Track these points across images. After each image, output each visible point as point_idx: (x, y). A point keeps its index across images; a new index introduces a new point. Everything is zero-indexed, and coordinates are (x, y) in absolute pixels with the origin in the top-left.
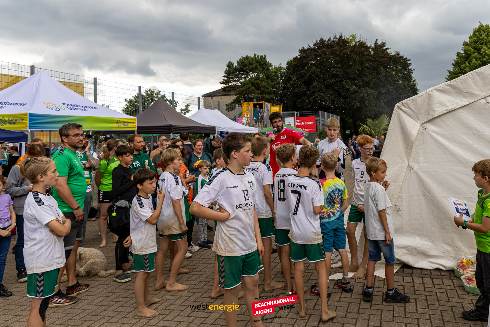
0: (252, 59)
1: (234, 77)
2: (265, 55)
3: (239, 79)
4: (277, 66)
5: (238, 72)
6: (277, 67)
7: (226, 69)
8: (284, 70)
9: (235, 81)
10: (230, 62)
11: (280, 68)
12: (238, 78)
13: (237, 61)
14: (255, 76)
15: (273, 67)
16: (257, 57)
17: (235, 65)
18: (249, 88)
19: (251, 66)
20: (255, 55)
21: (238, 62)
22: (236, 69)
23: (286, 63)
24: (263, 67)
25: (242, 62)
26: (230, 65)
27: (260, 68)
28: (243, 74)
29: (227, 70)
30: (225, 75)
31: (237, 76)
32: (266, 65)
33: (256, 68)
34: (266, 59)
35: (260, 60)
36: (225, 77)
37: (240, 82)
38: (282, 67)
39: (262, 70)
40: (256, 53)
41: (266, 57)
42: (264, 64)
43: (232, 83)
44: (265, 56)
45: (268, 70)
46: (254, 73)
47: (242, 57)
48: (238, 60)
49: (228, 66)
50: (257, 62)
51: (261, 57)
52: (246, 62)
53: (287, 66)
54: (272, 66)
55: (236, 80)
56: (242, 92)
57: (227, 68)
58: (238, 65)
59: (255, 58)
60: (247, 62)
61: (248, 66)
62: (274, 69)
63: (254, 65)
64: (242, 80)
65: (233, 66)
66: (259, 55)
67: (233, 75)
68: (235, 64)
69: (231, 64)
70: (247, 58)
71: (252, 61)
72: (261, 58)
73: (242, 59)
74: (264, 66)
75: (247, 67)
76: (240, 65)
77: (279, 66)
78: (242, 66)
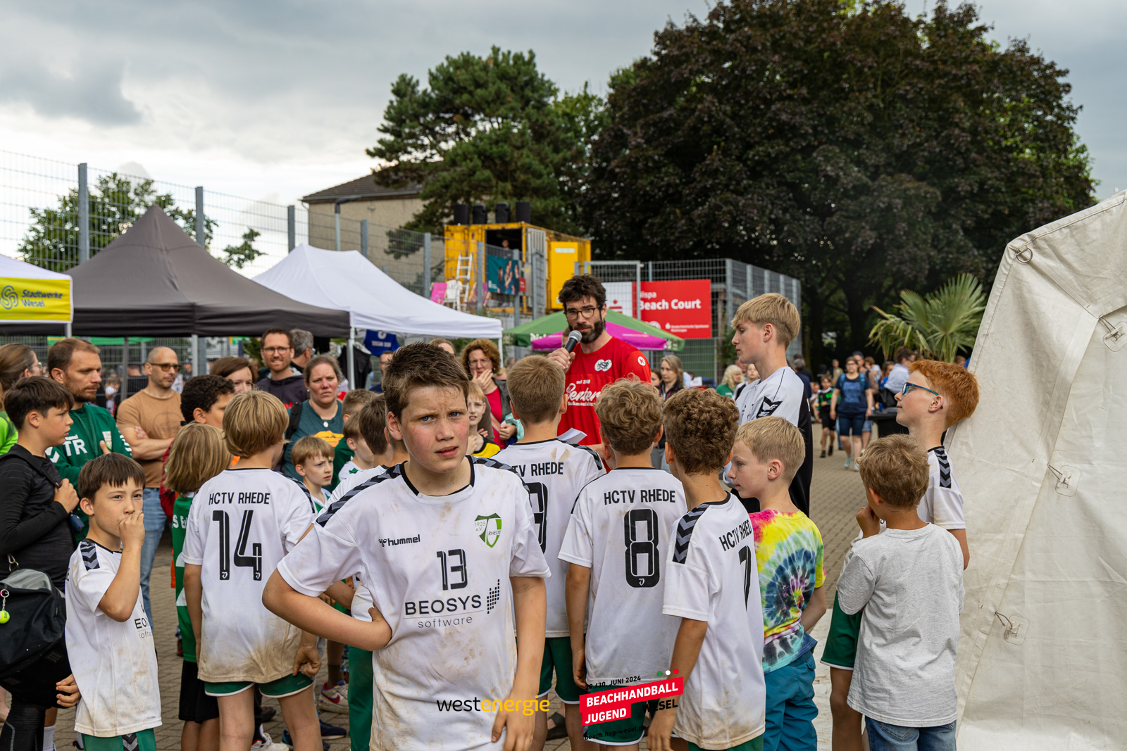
0: (485, 68)
1: (417, 131)
3: (434, 138)
4: (575, 92)
5: (436, 112)
7: (390, 101)
8: (601, 109)
9: (423, 147)
10: (403, 78)
11: (587, 99)
12: (434, 134)
13: (431, 74)
14: (493, 130)
15: (561, 97)
16: (501, 57)
17: (420, 88)
18: (472, 172)
20: (496, 51)
21: (433, 78)
22: (425, 104)
24: (522, 97)
25: (449, 79)
26: (403, 88)
27: (512, 100)
28: (449, 122)
29: (394, 108)
31: (429, 130)
32: (534, 90)
33: (499, 98)
35: (513, 72)
36: (385, 130)
37: (441, 152)
38: (594, 98)
39: (518, 105)
42: (527, 83)
43: (410, 153)
44: (532, 52)
45: (541, 106)
46: (489, 116)
47: (448, 58)
48: (434, 71)
49: (397, 92)
50: (503, 76)
52: (462, 76)
54: (554, 92)
55: (426, 141)
56: (446, 187)
57: (393, 98)
58: (433, 90)
59: (496, 63)
60: (467, 77)
61: (471, 93)
62: (565, 102)
63: (492, 88)
64: (446, 141)
65: (413, 92)
66: (510, 51)
67: (415, 123)
68: (424, 85)
69: (409, 84)
70: (466, 60)
71: (483, 74)
72: (515, 62)
73: (448, 67)
74: (528, 92)
75: (465, 97)
76: (438, 89)
77: (582, 94)
78: (445, 93)
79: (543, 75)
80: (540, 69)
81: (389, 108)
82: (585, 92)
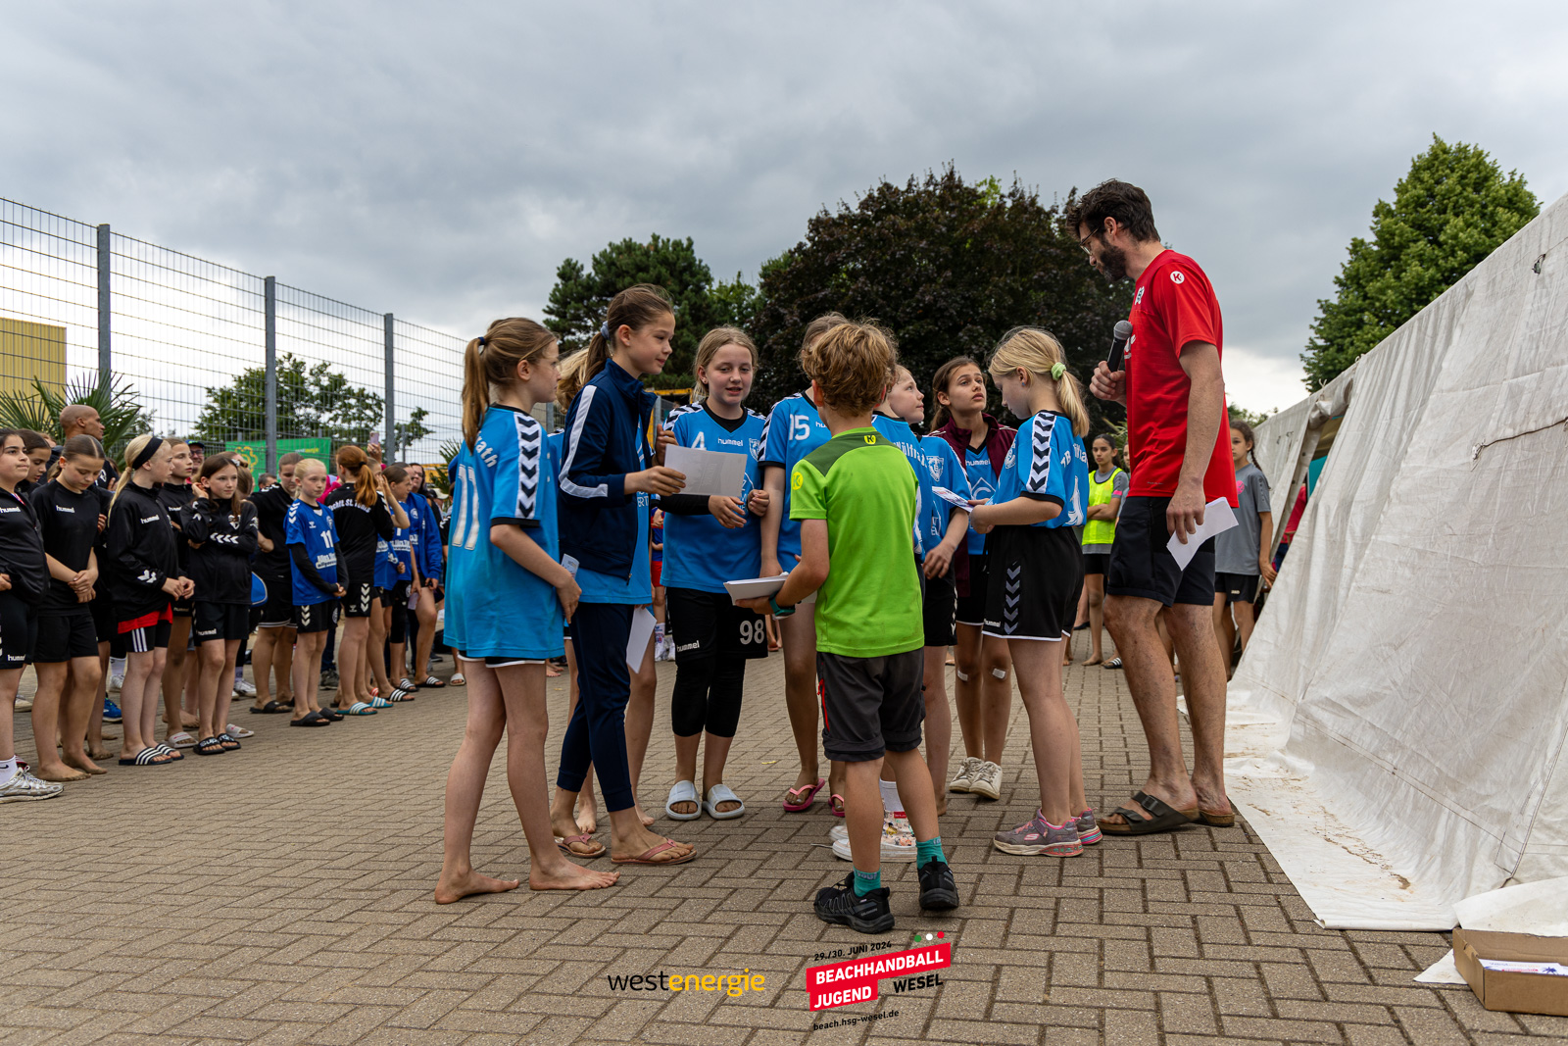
0: (646, 253)
1: (581, 313)
2: (689, 239)
3: (597, 319)
4: (730, 281)
5: (598, 295)
6: (729, 286)
7: (557, 285)
8: (753, 297)
10: (568, 262)
11: (740, 289)
12: (597, 316)
13: (595, 259)
15: (715, 286)
16: (660, 244)
17: (585, 273)
19: (641, 274)
20: (656, 238)
21: (596, 263)
22: (589, 287)
23: (760, 270)
24: (681, 281)
25: (612, 263)
26: (568, 272)
27: (672, 286)
29: (559, 291)
30: (551, 305)
31: (592, 312)
32: (693, 275)
34: (693, 252)
35: (671, 257)
36: (550, 312)
38: (745, 288)
39: (677, 288)
40: (657, 234)
41: (694, 247)
42: (685, 269)
43: (574, 334)
44: (690, 242)
45: (699, 289)
47: (610, 245)
48: (597, 256)
49: (562, 275)
50: (665, 262)
51: (677, 244)
52: (624, 261)
53: (762, 280)
54: (709, 280)
55: (590, 323)
57: (559, 281)
58: (597, 273)
59: (656, 250)
60: (629, 261)
61: (633, 277)
62: (718, 290)
63: (653, 273)
65: (578, 276)
66: (668, 240)
67: (580, 305)
68: (588, 270)
69: (574, 268)
70: (629, 247)
71: (644, 259)
72: (674, 249)
73: (612, 252)
74: (686, 276)
75: (627, 280)
76: (602, 273)
77: (735, 283)
78: (609, 276)
79: (700, 261)
80: (697, 255)
81: (554, 290)
82: (738, 282)
